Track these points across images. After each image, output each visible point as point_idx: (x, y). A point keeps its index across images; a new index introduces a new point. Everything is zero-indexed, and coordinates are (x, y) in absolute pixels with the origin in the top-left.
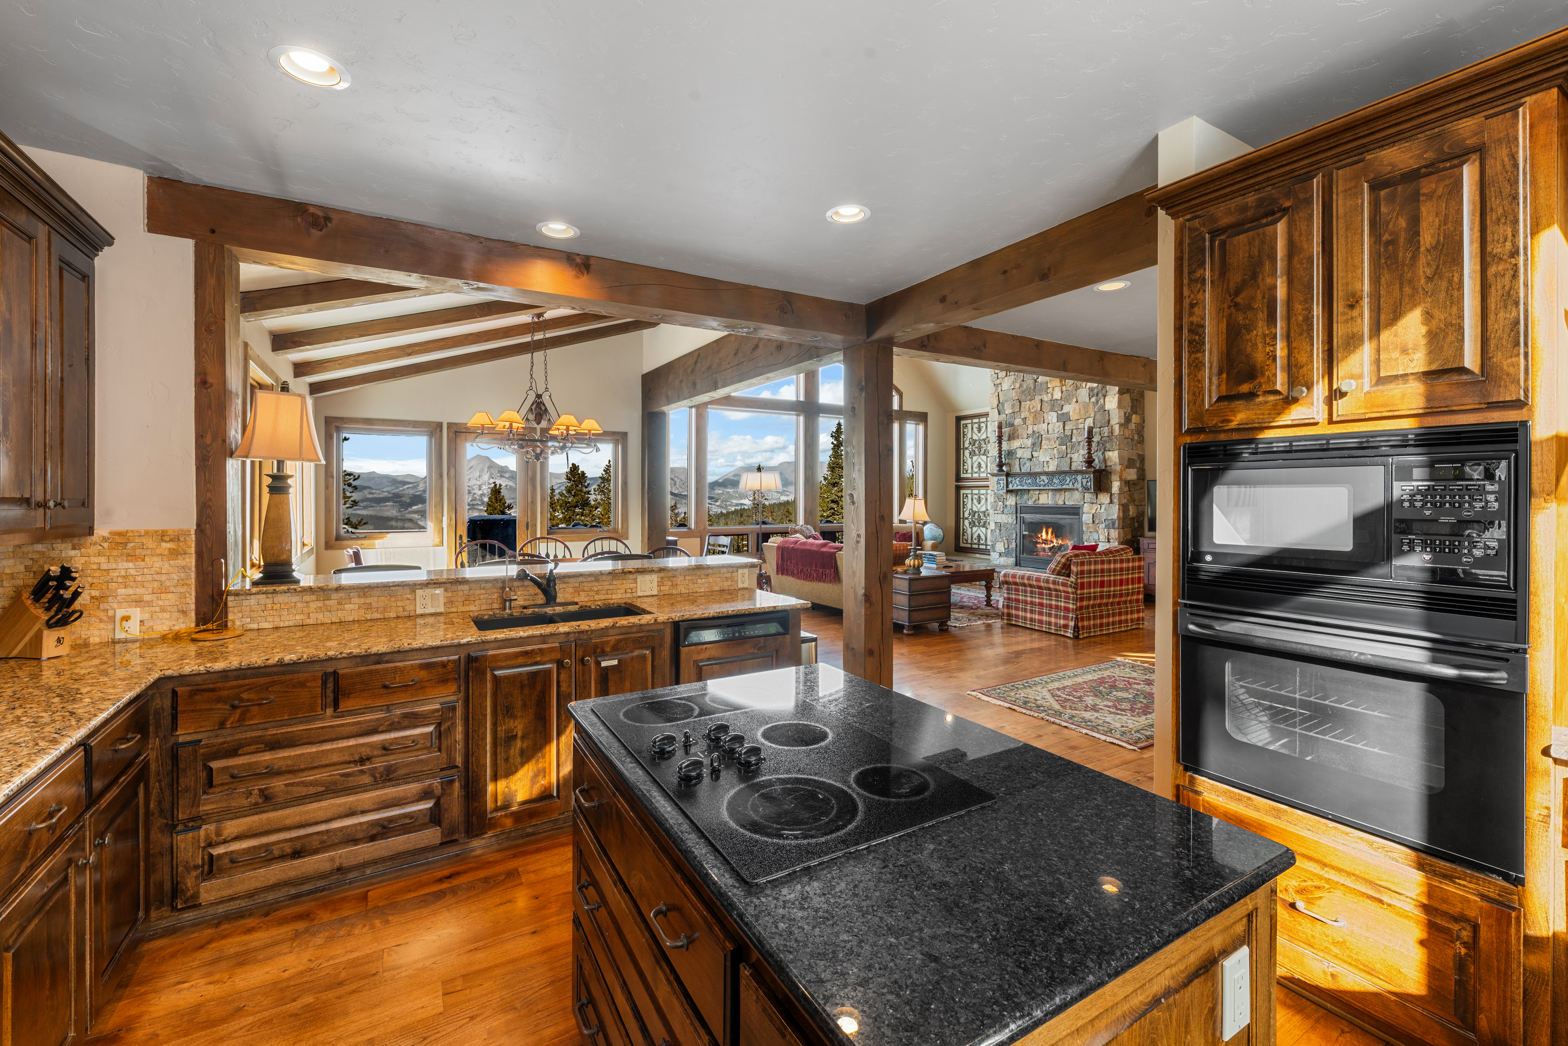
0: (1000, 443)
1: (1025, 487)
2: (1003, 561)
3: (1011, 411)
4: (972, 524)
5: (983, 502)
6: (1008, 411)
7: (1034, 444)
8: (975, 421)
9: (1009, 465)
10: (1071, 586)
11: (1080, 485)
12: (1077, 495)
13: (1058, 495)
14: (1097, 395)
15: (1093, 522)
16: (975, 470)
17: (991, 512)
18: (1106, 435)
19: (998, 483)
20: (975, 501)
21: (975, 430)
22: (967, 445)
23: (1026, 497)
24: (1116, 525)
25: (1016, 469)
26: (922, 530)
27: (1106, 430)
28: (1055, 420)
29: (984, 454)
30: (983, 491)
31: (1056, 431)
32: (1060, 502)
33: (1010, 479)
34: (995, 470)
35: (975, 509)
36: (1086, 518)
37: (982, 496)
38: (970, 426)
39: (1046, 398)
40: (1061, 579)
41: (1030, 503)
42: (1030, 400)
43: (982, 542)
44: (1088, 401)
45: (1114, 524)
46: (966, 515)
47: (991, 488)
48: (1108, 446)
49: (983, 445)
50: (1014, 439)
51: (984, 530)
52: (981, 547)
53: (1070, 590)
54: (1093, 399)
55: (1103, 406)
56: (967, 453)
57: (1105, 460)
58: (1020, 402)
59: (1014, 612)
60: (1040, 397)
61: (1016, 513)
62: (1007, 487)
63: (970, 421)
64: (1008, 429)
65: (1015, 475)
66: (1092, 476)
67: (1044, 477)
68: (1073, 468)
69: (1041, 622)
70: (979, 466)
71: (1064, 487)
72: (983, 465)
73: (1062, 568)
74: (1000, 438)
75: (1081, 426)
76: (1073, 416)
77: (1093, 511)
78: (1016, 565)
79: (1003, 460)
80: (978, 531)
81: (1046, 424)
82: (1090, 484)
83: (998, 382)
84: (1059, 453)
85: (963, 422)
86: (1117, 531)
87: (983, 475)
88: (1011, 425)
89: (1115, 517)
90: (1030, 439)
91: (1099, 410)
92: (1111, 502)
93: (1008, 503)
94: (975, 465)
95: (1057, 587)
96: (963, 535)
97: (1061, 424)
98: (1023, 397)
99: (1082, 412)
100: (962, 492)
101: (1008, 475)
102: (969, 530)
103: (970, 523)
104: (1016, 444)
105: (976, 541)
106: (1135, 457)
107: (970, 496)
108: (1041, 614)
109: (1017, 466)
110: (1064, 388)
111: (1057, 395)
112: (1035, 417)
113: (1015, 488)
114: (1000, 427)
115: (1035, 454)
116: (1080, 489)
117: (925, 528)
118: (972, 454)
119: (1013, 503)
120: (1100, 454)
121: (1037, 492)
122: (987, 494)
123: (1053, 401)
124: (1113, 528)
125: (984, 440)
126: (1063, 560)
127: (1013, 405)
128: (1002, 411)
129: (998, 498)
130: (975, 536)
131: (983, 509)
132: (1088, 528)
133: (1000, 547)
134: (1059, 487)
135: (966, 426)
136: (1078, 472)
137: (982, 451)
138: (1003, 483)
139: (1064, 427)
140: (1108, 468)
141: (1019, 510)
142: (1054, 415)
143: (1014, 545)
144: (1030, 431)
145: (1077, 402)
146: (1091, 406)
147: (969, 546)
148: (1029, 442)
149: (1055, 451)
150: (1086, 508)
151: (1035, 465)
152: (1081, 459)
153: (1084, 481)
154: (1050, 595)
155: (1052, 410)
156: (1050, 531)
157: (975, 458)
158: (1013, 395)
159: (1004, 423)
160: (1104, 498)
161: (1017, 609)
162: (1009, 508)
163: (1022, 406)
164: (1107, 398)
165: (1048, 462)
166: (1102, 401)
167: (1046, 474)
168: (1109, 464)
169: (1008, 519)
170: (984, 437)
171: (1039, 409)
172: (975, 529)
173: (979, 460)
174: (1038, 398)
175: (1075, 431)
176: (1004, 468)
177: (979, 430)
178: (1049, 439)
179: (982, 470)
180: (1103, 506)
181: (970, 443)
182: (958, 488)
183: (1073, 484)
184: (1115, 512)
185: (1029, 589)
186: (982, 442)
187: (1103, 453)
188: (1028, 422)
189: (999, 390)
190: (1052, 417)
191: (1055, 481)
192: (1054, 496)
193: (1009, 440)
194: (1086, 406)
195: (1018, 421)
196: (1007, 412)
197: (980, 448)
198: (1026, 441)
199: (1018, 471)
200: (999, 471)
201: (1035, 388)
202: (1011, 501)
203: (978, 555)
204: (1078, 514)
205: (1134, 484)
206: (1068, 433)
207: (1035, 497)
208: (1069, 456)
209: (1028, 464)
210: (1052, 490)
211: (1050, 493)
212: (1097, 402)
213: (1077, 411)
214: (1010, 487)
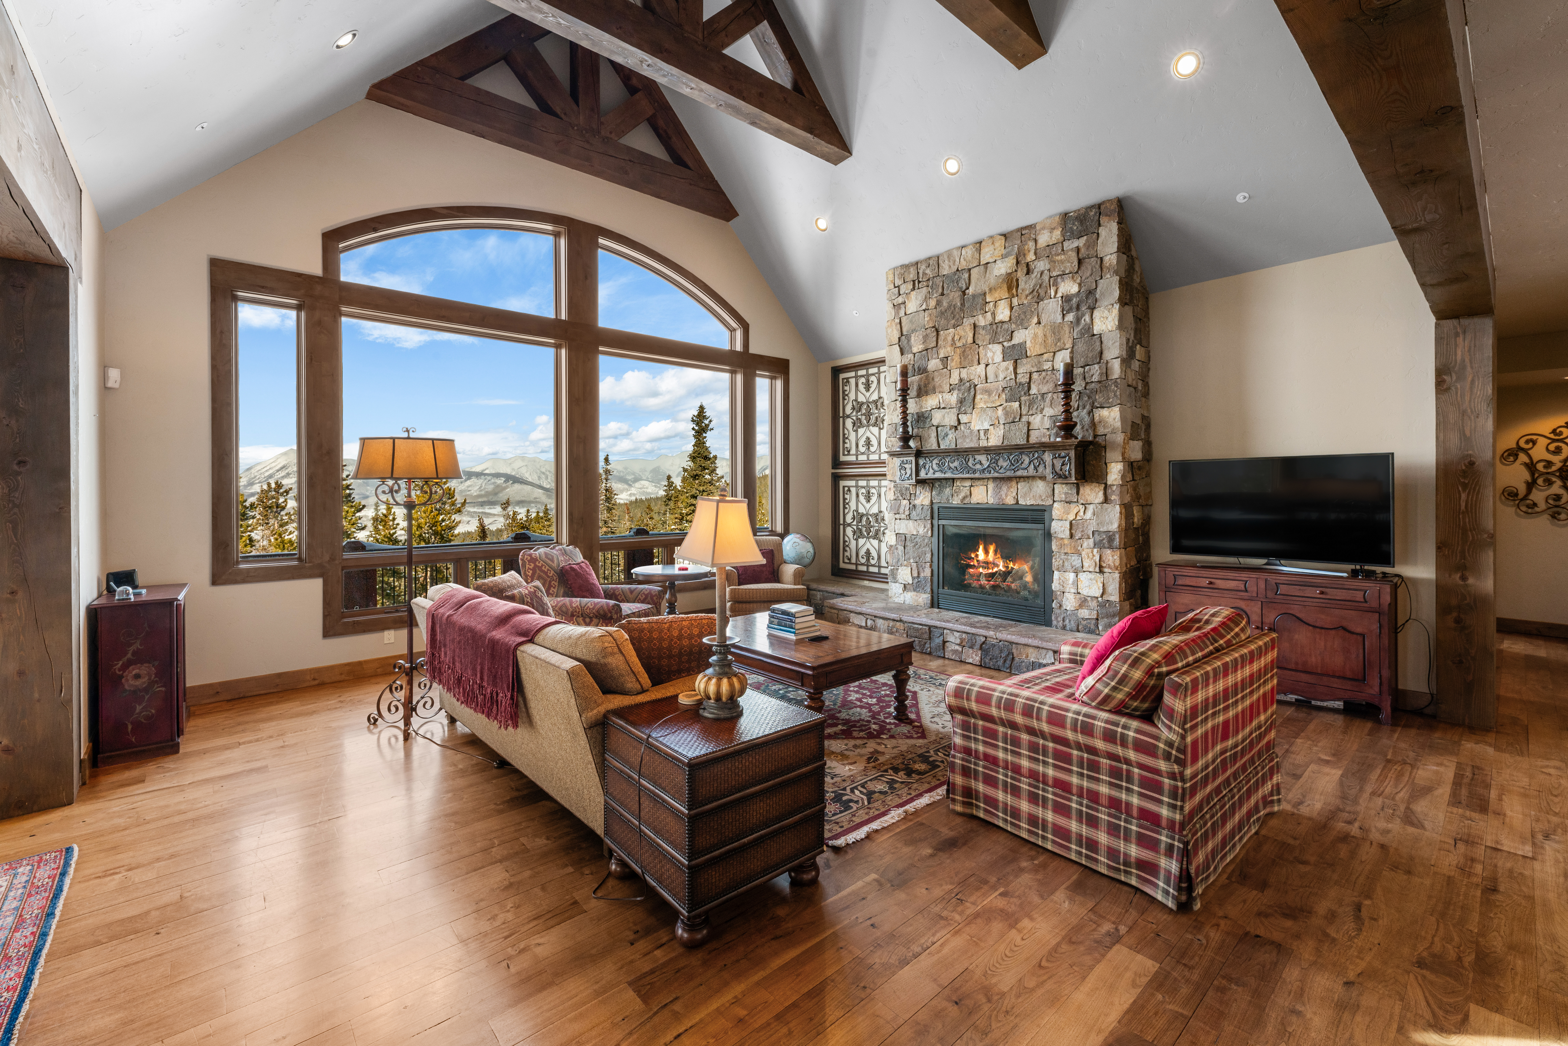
0: (904, 401)
1: (949, 475)
2: (909, 598)
3: (921, 347)
4: (858, 534)
5: (874, 499)
6: (917, 347)
7: (961, 402)
8: (861, 373)
9: (920, 438)
10: (1167, 757)
11: (1049, 470)
12: (1040, 487)
13: (1005, 488)
14: (1078, 308)
15: (1072, 536)
16: (862, 449)
17: (888, 516)
18: (1096, 378)
19: (902, 468)
20: (862, 498)
21: (861, 387)
22: (848, 411)
23: (948, 491)
24: (1117, 542)
25: (931, 444)
26: (780, 546)
27: (1095, 372)
28: (999, 357)
29: (875, 425)
30: (874, 483)
31: (1001, 377)
32: (1010, 501)
33: (921, 462)
34: (897, 445)
35: (862, 510)
36: (1060, 528)
37: (873, 491)
38: (853, 381)
39: (982, 321)
40: (1132, 728)
41: (956, 501)
42: (955, 327)
43: (873, 562)
44: (1059, 320)
45: (1111, 539)
46: (849, 519)
47: (888, 477)
48: (1099, 398)
49: (874, 410)
50: (927, 393)
51: (875, 543)
52: (872, 569)
53: (1163, 765)
54: (1070, 317)
55: (1089, 329)
56: (849, 423)
57: (1093, 425)
58: (937, 331)
59: (981, 787)
60: (972, 320)
61: (932, 518)
62: (917, 474)
63: (853, 374)
64: (916, 378)
65: (931, 454)
66: (1072, 453)
67: (983, 458)
68: (1033, 439)
69: (1062, 833)
70: (868, 443)
71: (1019, 473)
72: (874, 442)
73: (1132, 697)
74: (904, 392)
75: (1047, 366)
76: (1033, 349)
77: (1071, 517)
78: (932, 606)
79: (910, 429)
80: (868, 545)
81: (982, 366)
82: (1070, 468)
83: (900, 300)
84: (1007, 414)
85: (842, 376)
86: (1118, 553)
87: (874, 457)
88: (923, 370)
89: (1114, 527)
90: (955, 393)
91: (1082, 334)
92: (1106, 500)
93: (918, 502)
94: (862, 442)
95: (1119, 750)
96: (845, 550)
97: (1010, 364)
98: (943, 322)
99: (1050, 341)
100: (843, 483)
101: (919, 454)
102: (853, 543)
103: (854, 532)
104: (931, 402)
105: (863, 561)
106: (1139, 421)
107: (853, 490)
108: (1062, 810)
109: (933, 440)
110: (1015, 301)
111: (1003, 313)
112: (963, 355)
113: (930, 475)
114: (904, 373)
115: (964, 418)
116: (1050, 477)
117: (786, 540)
118: (857, 424)
119: (927, 502)
120: (1084, 413)
121: (968, 483)
122: (880, 487)
123: (996, 326)
124: (1111, 547)
125: (875, 402)
126: (1137, 674)
127: (926, 338)
128: (906, 349)
129: (902, 493)
130: (862, 552)
131: (875, 510)
132: (1061, 546)
133: (905, 575)
134: (1009, 474)
135: (847, 381)
136: (1044, 447)
137: (873, 420)
138: (910, 467)
139: (1015, 369)
140: (1100, 440)
141: (936, 513)
142: (998, 349)
143: (927, 572)
144: (955, 379)
145: (1039, 323)
146: (1067, 329)
147: (853, 567)
148: (953, 398)
149: (1000, 412)
150: (1057, 510)
151: (964, 437)
152: (1047, 423)
153: (1058, 463)
154: (1094, 767)
155: (993, 341)
156: (992, 549)
157: (861, 431)
158: (926, 319)
159: (910, 368)
160: (1093, 493)
161: (991, 781)
162: (919, 509)
163: (941, 338)
164: (1096, 313)
165: (986, 431)
166: (1087, 318)
167: (987, 450)
168: (1101, 430)
169: (919, 528)
170: (875, 397)
171: (970, 340)
172: (861, 541)
173: (868, 434)
174: (968, 322)
175: (1035, 376)
176: (912, 443)
177: (868, 387)
178: (988, 392)
179: (872, 449)
180: (1091, 508)
181: (853, 408)
182: (836, 479)
183: (1036, 468)
184: (1113, 518)
185: (1025, 737)
186: (872, 406)
187: (1090, 412)
188: (951, 364)
189: (902, 313)
190: (994, 353)
191: (1001, 463)
192: (998, 489)
193: (919, 395)
194: (1056, 330)
195: (933, 364)
196: (915, 350)
197: (868, 415)
198: (947, 396)
199: (934, 446)
200: (903, 447)
201: (963, 304)
202: (923, 498)
203: (866, 583)
204: (1042, 521)
205: (1139, 468)
206: (1023, 379)
207: (964, 492)
208: (1024, 419)
209: (952, 435)
210: (995, 479)
211: (991, 485)
212: (1078, 320)
213: (1040, 339)
214: (923, 475)
